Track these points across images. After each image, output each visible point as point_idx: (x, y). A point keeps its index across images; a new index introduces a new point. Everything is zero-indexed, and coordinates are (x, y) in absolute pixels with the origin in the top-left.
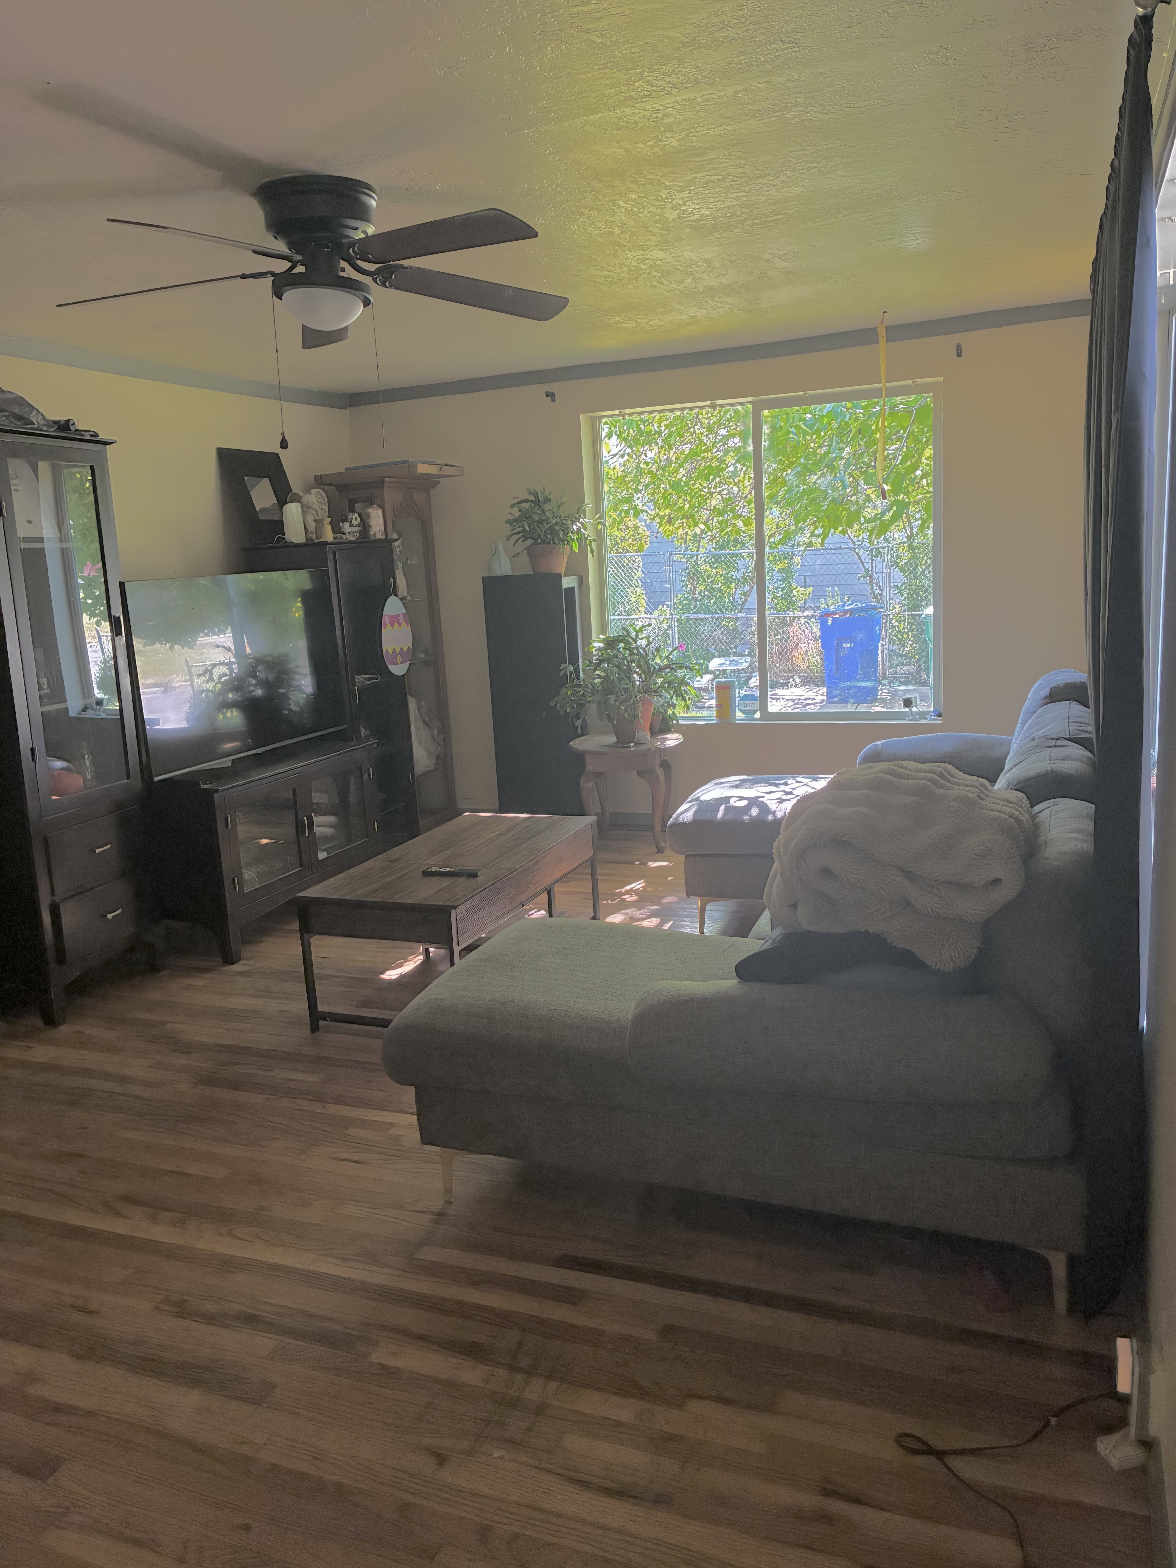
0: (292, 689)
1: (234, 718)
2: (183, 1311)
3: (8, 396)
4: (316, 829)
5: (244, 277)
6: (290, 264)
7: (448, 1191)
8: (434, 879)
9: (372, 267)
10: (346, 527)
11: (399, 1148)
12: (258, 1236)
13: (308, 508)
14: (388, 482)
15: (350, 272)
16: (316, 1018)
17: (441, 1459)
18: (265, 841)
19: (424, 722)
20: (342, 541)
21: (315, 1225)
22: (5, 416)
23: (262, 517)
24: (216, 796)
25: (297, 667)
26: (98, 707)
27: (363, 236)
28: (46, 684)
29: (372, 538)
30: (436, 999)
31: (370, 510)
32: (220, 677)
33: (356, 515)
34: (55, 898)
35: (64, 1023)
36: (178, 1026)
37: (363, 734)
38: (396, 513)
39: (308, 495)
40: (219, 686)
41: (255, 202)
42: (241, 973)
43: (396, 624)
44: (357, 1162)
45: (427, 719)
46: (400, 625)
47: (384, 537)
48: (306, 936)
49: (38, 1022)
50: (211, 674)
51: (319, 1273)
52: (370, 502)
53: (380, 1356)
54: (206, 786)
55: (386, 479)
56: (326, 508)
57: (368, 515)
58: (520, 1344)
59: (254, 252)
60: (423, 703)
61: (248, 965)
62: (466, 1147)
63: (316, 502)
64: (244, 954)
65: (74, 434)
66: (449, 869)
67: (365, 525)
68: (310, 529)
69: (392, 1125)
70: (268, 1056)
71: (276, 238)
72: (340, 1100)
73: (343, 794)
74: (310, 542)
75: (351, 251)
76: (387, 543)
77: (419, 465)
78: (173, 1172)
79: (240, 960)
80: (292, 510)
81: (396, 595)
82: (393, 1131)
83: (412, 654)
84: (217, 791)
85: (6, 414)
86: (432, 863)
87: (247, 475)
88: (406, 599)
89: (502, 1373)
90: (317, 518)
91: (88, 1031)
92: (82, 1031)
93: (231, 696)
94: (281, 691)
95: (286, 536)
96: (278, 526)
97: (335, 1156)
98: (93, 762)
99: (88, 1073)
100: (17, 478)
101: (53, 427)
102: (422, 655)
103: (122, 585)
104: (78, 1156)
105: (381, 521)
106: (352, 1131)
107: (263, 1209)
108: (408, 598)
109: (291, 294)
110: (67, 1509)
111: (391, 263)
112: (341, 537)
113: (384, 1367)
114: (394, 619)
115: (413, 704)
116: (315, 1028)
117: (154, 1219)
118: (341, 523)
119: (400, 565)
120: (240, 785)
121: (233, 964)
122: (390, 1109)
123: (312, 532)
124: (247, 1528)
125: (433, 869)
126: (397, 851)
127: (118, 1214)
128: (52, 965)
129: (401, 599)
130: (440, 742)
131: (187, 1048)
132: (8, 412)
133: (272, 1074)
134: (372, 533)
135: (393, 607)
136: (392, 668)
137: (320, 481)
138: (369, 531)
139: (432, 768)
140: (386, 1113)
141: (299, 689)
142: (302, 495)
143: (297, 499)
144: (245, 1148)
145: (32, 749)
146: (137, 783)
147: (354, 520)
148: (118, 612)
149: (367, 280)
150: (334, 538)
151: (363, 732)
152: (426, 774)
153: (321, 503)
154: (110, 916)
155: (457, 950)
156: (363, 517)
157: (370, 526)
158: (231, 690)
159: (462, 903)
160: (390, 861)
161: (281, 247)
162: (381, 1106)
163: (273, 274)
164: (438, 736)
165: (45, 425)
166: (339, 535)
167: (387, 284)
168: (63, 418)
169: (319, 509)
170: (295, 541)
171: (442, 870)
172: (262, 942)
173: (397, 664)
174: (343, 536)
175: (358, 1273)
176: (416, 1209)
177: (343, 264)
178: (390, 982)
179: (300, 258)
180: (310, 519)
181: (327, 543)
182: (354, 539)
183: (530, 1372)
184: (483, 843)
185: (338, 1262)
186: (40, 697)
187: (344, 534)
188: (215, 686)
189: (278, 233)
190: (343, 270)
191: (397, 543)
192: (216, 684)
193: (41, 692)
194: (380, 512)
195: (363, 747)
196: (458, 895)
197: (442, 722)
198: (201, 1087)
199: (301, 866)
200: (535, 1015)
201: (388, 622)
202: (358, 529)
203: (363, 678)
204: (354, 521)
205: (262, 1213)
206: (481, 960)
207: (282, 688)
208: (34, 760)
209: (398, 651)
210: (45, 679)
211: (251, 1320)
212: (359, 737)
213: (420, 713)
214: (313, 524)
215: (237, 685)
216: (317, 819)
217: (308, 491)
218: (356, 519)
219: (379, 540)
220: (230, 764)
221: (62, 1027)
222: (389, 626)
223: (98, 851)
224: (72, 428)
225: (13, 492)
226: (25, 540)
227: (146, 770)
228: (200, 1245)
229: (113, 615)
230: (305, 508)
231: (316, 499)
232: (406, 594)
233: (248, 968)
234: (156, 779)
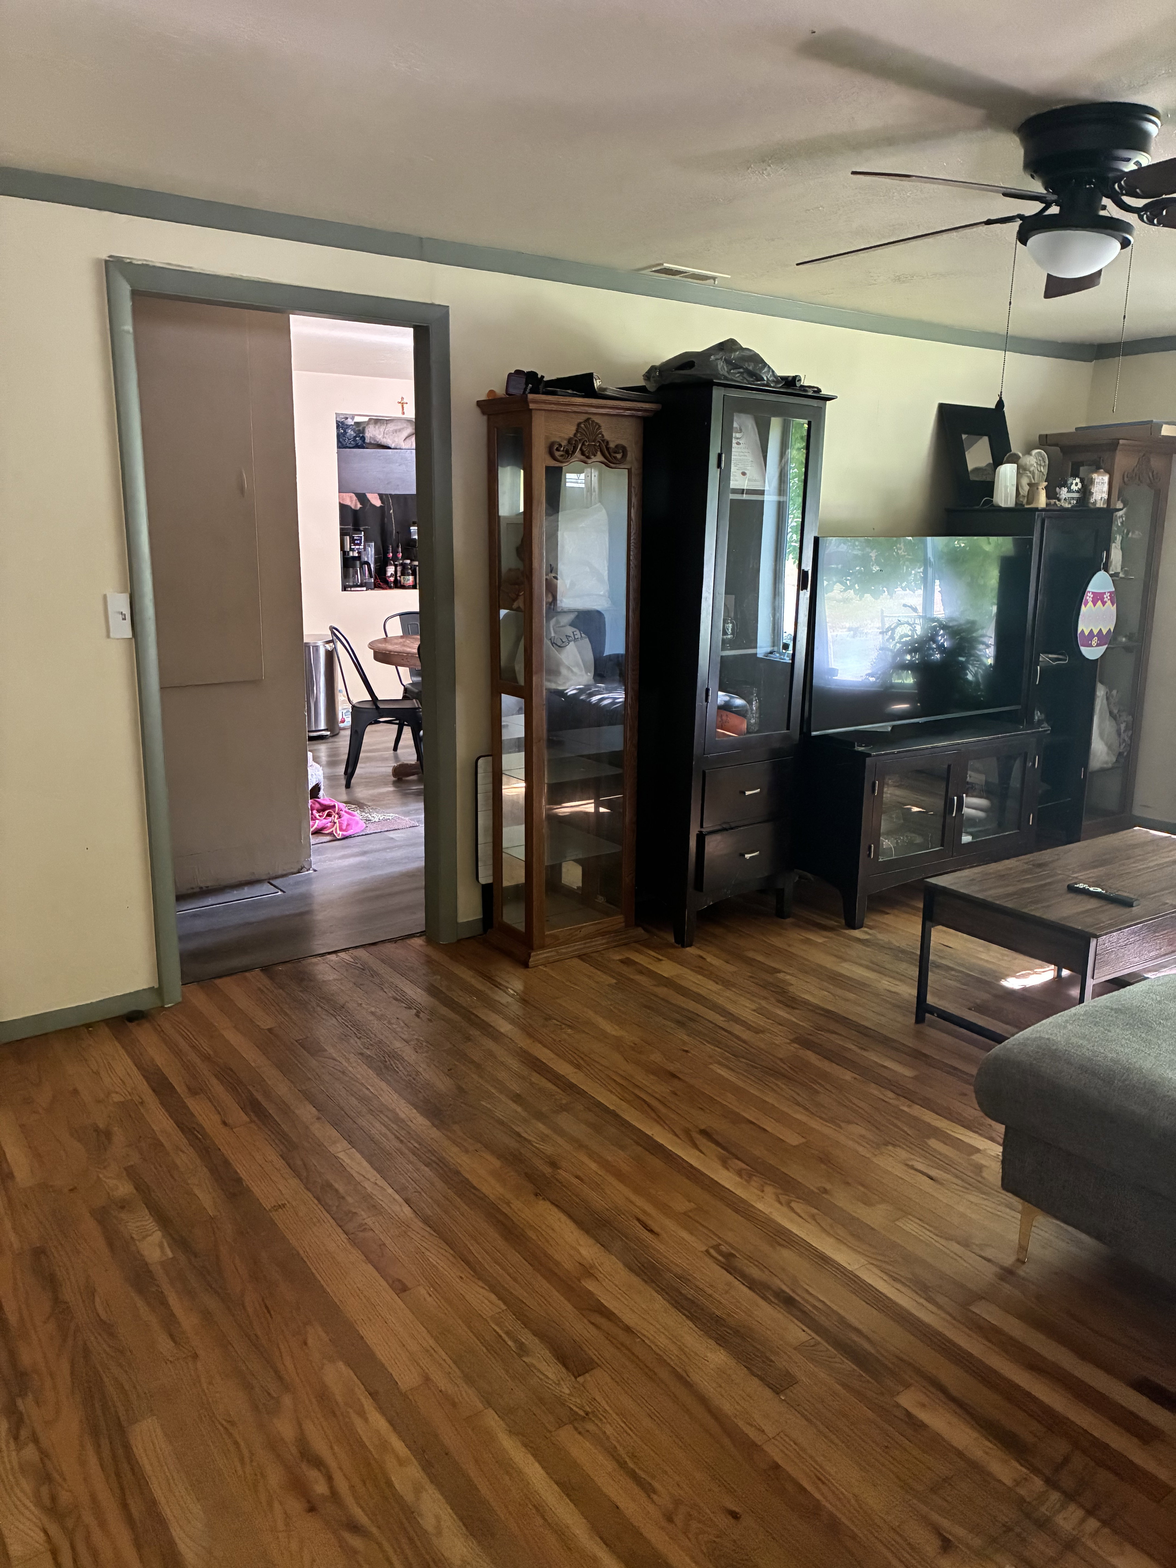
0: (972, 658)
1: (909, 679)
2: (729, 1262)
3: (747, 353)
4: (966, 810)
5: (989, 222)
6: (1044, 205)
7: (1023, 1248)
8: (1080, 897)
9: (1140, 203)
10: (1064, 493)
11: (979, 1179)
12: (813, 1217)
13: (1025, 469)
14: (1123, 445)
15: (1111, 209)
16: (922, 1009)
17: (946, 1545)
18: (915, 809)
19: (1111, 713)
20: (1055, 508)
21: (873, 1229)
22: (739, 373)
23: (973, 477)
24: (868, 760)
25: (983, 636)
26: (784, 651)
27: (1135, 167)
28: (730, 630)
29: (1091, 506)
30: (1048, 1039)
31: (1095, 476)
32: (902, 637)
33: (1078, 480)
34: (702, 830)
35: (690, 945)
36: (788, 977)
37: (1036, 718)
38: (1126, 479)
39: (1027, 456)
40: (898, 646)
41: (1017, 139)
42: (859, 940)
43: (1099, 603)
44: (932, 1179)
45: (1115, 711)
46: (1104, 603)
47: (1105, 506)
48: (928, 924)
49: (672, 939)
50: (893, 633)
51: (863, 1281)
52: (1097, 467)
53: (908, 1400)
54: (861, 749)
55: (1121, 442)
56: (1045, 470)
57: (1092, 482)
58: (1066, 1460)
59: (1005, 195)
60: (1114, 692)
61: (869, 934)
62: (1051, 1210)
63: (1035, 465)
64: (867, 922)
65: (800, 390)
66: (1099, 890)
67: (1086, 491)
68: (1022, 492)
69: (978, 1151)
70: (866, 1035)
71: (1033, 177)
72: (928, 1104)
73: (1005, 775)
74: (1019, 507)
75: (1116, 186)
76: (1108, 513)
77: (1165, 427)
78: (752, 1123)
79: (861, 927)
80: (1007, 472)
81: (1106, 570)
82: (976, 1157)
83: (1109, 639)
84: (869, 755)
85: (741, 370)
86: (1081, 877)
87: (965, 433)
88: (1118, 576)
89: (1038, 1484)
90: (1033, 482)
91: (710, 959)
92: (704, 956)
93: (908, 657)
94: (962, 659)
95: (994, 500)
96: (988, 487)
97: (910, 1163)
98: (759, 708)
99: (699, 998)
100: (741, 431)
101: (781, 382)
102: (1124, 639)
103: (816, 540)
104: (674, 1076)
105: (1106, 488)
106: (933, 1143)
107: (825, 1191)
108: (1121, 575)
109: (1035, 240)
110: (587, 1414)
111: (1164, 196)
112: (1055, 503)
113: (909, 1414)
114: (1098, 597)
115: (1102, 693)
116: (920, 1019)
117: (725, 1164)
118: (1057, 489)
119: (1119, 538)
120: (893, 753)
121: (854, 928)
122: (980, 1132)
123: (1024, 496)
124: (735, 1516)
125: (1081, 886)
126: (1046, 855)
127: (695, 1146)
128: (690, 889)
129: (1111, 576)
130: (1127, 739)
131: (791, 1002)
132: (743, 368)
133: (865, 1054)
134: (1092, 500)
135: (1100, 582)
136: (1085, 651)
137: (1045, 441)
138: (1089, 499)
139: (1110, 765)
140: (976, 1136)
141: (978, 659)
142: (1020, 455)
143: (1014, 459)
144: (821, 1121)
145: (707, 690)
146: (796, 735)
147: (1074, 485)
148: (808, 566)
149: (1131, 218)
150: (1047, 505)
151: (1038, 715)
152: (1103, 771)
153: (1040, 465)
154: (748, 856)
155: (1090, 983)
156: (1086, 482)
157: (1091, 494)
158: (910, 652)
159: (1106, 934)
160: (1033, 865)
161: (1037, 187)
162: (968, 1126)
163: (1021, 217)
164: (1125, 731)
165: (773, 381)
166: (1052, 501)
167: (1155, 221)
168: (791, 373)
169: (1036, 472)
170: (1003, 505)
171: (1091, 889)
172: (888, 913)
173: (1091, 646)
174: (1057, 503)
175: (905, 1299)
176: (983, 1254)
177: (1106, 201)
178: (1010, 994)
179: (1055, 197)
180: (1025, 481)
181: (1037, 509)
182: (1070, 506)
183: (1070, 1497)
184: (1148, 868)
185: (885, 1277)
186: (723, 640)
187: (1059, 500)
188: (895, 645)
189: (1036, 172)
190: (1104, 208)
191: (1120, 513)
192: (897, 643)
193: (725, 637)
194: (1106, 478)
195: (1033, 733)
196: (1104, 922)
197: (1133, 717)
198: (796, 1045)
199: (942, 845)
200: (1164, 1096)
201: (1090, 600)
202: (1076, 495)
203: (1050, 659)
204: (1074, 487)
205: (824, 1195)
206: (1112, 1009)
207: (963, 657)
208: (707, 700)
209: (1095, 632)
210: (730, 625)
211: (788, 1302)
212: (1031, 723)
213: (1108, 704)
214: (1027, 488)
215: (919, 647)
216: (967, 800)
217: (1028, 452)
218: (1077, 484)
219: (1100, 509)
220: (889, 729)
221: (688, 949)
222: (1090, 604)
223: (748, 793)
224: (798, 384)
225: (734, 445)
226: (735, 491)
227: (806, 723)
228: (760, 1206)
229: (802, 568)
230: (1021, 470)
231: (1036, 461)
232: (1119, 570)
233: (867, 937)
234: (814, 733)
